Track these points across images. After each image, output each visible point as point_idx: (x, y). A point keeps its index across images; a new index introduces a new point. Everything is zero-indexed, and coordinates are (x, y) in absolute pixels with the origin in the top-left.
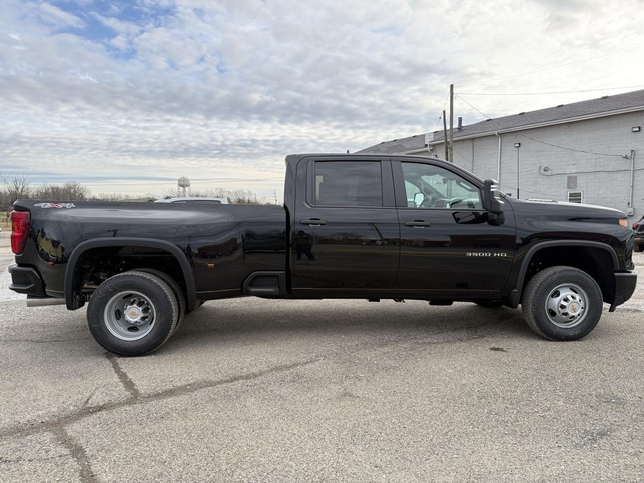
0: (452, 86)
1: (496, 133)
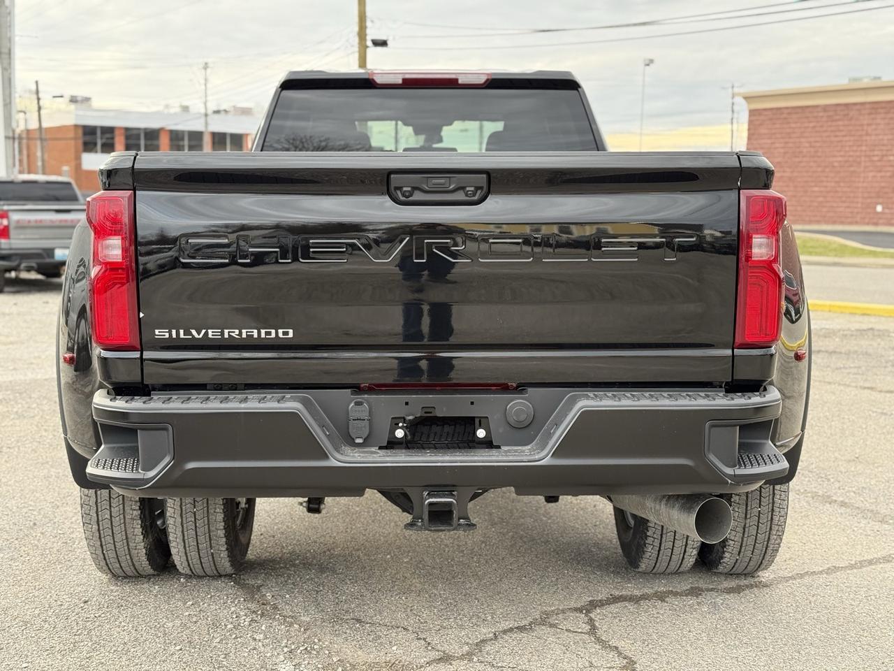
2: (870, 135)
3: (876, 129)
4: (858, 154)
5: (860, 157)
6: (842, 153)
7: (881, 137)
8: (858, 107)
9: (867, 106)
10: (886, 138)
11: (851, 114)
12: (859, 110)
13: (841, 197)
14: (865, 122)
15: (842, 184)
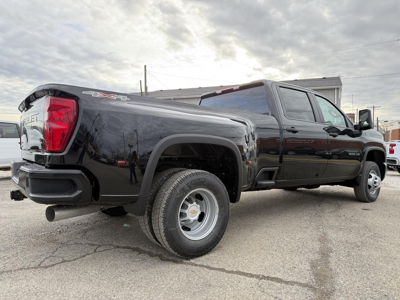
0: (145, 66)
1: (172, 98)
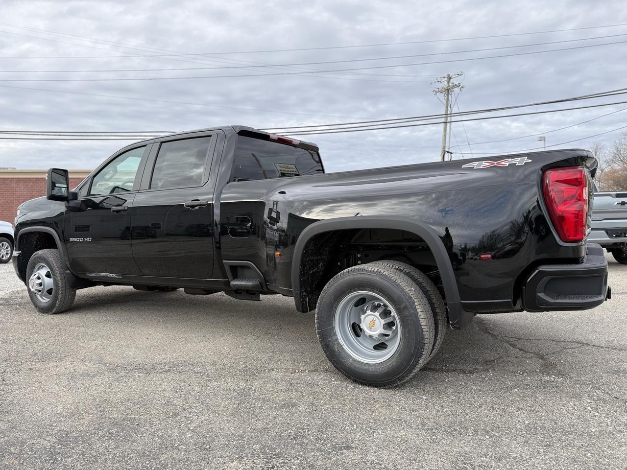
2: (17, 191)
3: (20, 189)
4: (12, 199)
5: (13, 200)
6: (4, 199)
7: (23, 192)
8: (10, 180)
9: (15, 180)
10: (25, 193)
11: (7, 182)
12: (10, 181)
13: (5, 217)
14: (14, 186)
15: (5, 211)
